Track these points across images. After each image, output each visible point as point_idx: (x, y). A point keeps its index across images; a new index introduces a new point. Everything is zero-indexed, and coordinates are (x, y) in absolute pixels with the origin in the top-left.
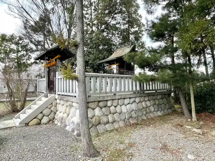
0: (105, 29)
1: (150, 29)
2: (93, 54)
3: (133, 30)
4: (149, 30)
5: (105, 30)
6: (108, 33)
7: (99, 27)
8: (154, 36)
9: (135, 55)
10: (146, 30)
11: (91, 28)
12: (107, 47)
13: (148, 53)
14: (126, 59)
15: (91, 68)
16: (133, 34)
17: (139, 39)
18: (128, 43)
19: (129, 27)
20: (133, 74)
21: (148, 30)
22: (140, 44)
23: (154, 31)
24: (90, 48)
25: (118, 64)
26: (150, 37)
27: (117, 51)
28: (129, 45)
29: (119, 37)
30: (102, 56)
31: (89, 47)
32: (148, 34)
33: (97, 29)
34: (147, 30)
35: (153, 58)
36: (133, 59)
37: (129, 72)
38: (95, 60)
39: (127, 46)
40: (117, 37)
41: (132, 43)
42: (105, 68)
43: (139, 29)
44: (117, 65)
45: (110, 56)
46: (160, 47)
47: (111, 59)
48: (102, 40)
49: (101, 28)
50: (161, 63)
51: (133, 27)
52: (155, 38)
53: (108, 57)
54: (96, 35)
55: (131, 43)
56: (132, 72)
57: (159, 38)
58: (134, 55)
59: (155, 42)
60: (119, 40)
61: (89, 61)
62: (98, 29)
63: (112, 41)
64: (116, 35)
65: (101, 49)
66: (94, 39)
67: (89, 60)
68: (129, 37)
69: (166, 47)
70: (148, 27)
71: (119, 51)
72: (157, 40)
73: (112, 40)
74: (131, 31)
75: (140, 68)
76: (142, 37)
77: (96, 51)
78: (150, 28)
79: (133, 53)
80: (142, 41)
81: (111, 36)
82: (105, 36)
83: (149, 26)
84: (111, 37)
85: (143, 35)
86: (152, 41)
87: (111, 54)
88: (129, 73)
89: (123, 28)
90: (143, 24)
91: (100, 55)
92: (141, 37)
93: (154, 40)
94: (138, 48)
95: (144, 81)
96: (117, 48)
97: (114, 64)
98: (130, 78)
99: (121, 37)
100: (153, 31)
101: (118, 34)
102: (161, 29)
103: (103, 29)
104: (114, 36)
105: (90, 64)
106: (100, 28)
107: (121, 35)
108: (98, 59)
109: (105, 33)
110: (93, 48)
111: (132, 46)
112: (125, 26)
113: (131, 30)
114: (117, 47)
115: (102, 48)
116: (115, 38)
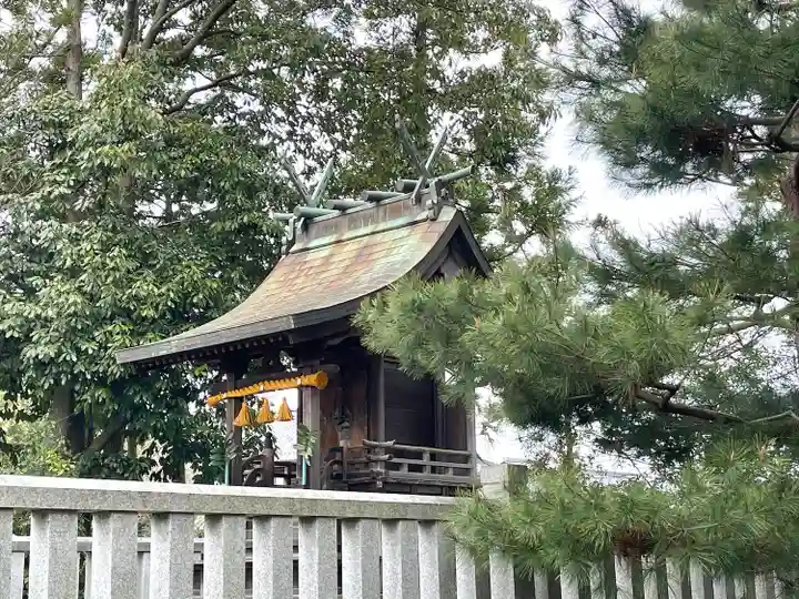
0: (200, 42)
1: (605, 72)
2: (74, 272)
3: (455, 65)
4: (595, 83)
5: (199, 51)
6: (223, 82)
7: (146, 26)
8: (641, 136)
9: (471, 307)
10: (572, 78)
11: (57, 23)
12: (210, 206)
13: (592, 286)
14: (384, 334)
15: (39, 410)
16: (454, 99)
17: (507, 146)
18: (408, 189)
19: (418, 33)
20: (458, 472)
21: (588, 78)
22: (528, 194)
23: (635, 87)
24: (42, 215)
25: (311, 379)
26: (606, 144)
27: (310, 256)
28: (419, 200)
29: (328, 126)
30: (169, 292)
31: (34, 201)
32: (586, 115)
33: (118, 40)
34: (580, 77)
35: (627, 333)
36: (449, 339)
37: (419, 455)
38: (87, 333)
39: (396, 211)
40: (309, 118)
41: (447, 184)
42: (192, 408)
43: (508, 60)
44: (300, 388)
45: (246, 295)
46: (694, 233)
47: (248, 334)
48: (170, 142)
49: (161, 28)
50: (712, 381)
51: (460, 44)
52: (646, 151)
53: (217, 306)
54: (114, 89)
55: (440, 185)
56: (451, 458)
57: (682, 159)
58: (464, 297)
59: (649, 186)
60: (329, 147)
61: (28, 339)
62: (131, 34)
63: (262, 152)
64: (304, 104)
65: (149, 222)
66: (87, 127)
67: (28, 327)
68: (421, 127)
69: (742, 237)
70: (583, 54)
71: (325, 252)
72: (667, 174)
73: (265, 141)
74: (437, 74)
75: (521, 423)
76: (543, 129)
77: (106, 247)
78: (602, 62)
79: (450, 287)
80: (547, 167)
81: (256, 106)
82: (202, 110)
83: (597, 43)
84: (255, 119)
85: (543, 116)
86: (626, 175)
87: (257, 276)
88: (419, 468)
89: (372, 43)
90: (543, 19)
91: (143, 287)
92: (533, 132)
93: (641, 170)
94: (505, 225)
95: (554, 555)
96: (306, 227)
97: (275, 373)
98: (427, 523)
99: (354, 116)
100: (627, 88)
101: (320, 93)
102: (691, 79)
103: (183, 41)
104: (280, 113)
105: (40, 365)
106: (154, 33)
107: (351, 106)
108: (116, 327)
109: (201, 80)
110: (80, 216)
111: (448, 215)
112: (387, 26)
113: (444, 63)
114: (308, 221)
115: (168, 216)
116: (291, 134)
